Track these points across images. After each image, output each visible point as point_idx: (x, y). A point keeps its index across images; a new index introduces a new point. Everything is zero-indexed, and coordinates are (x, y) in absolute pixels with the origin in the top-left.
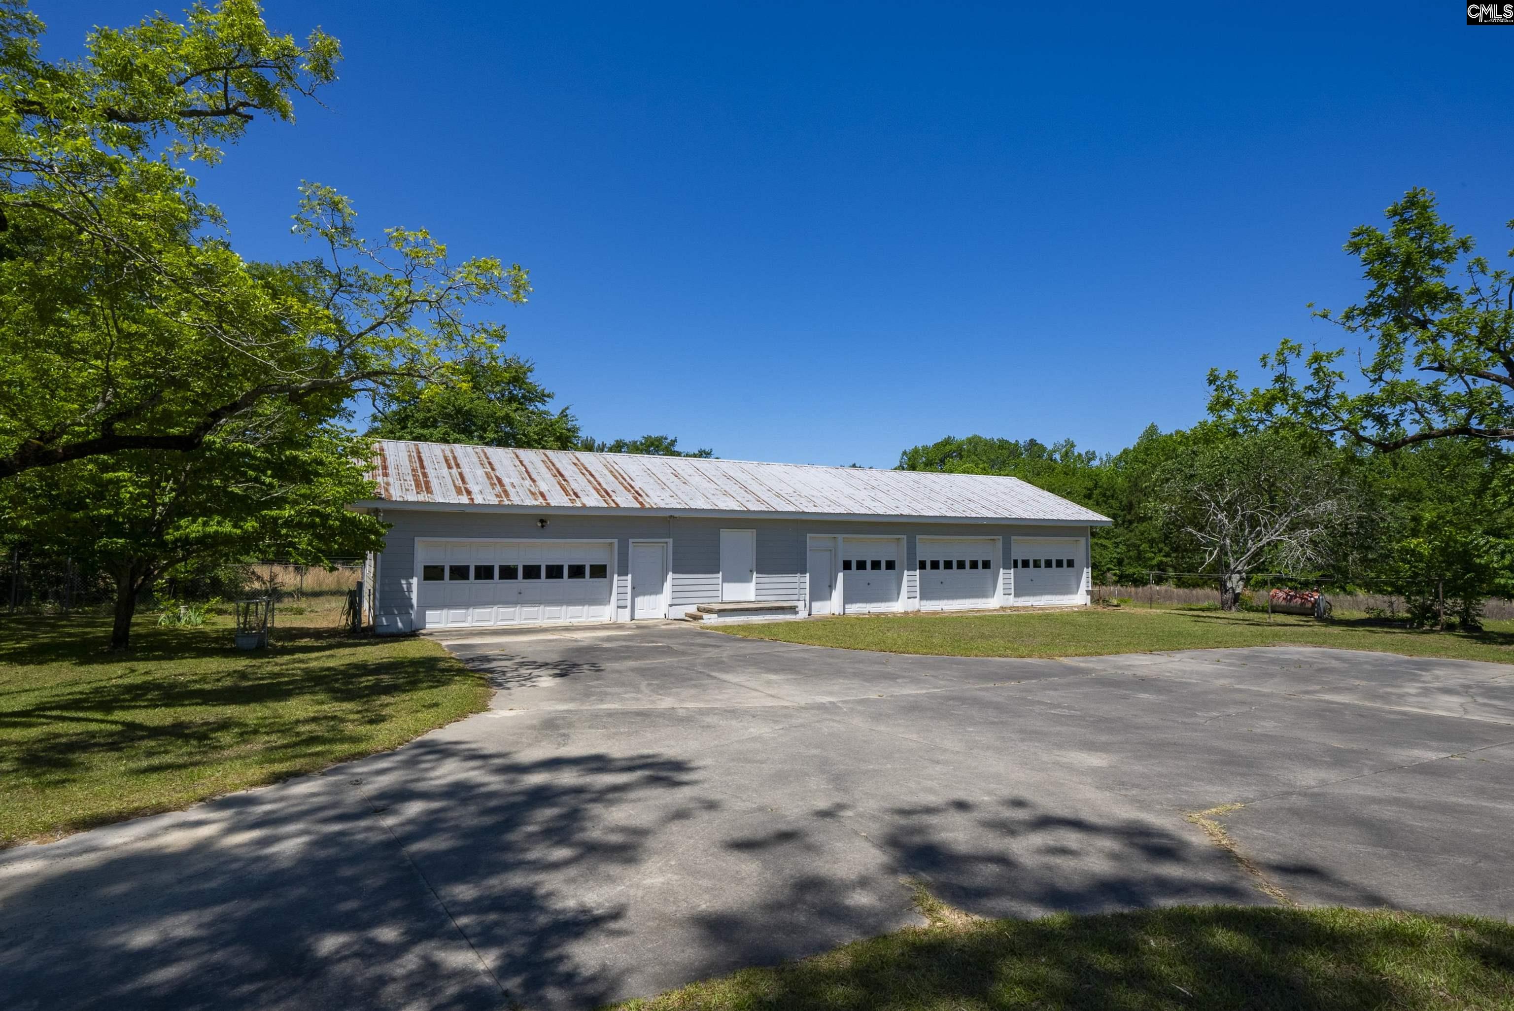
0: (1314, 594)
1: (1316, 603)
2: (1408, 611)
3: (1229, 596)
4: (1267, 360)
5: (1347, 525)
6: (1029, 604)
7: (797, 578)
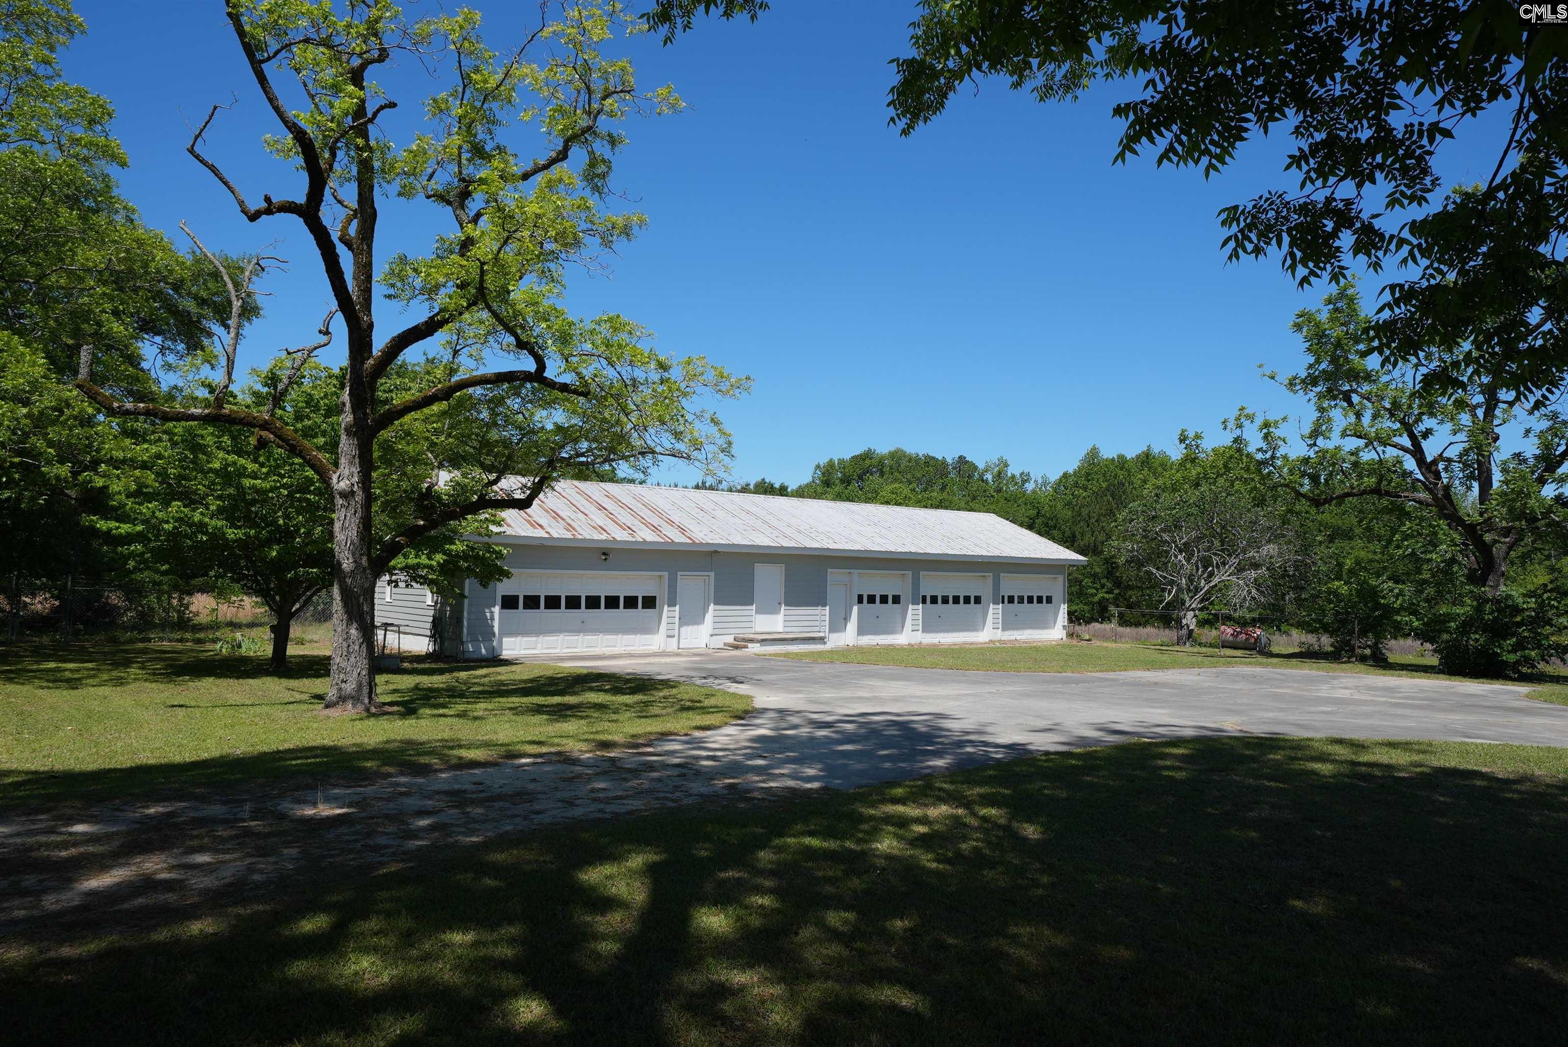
0: (1257, 630)
1: (1258, 639)
2: (1332, 645)
3: (1184, 632)
4: (1228, 424)
5: (1285, 568)
6: (1013, 638)
7: (818, 610)
